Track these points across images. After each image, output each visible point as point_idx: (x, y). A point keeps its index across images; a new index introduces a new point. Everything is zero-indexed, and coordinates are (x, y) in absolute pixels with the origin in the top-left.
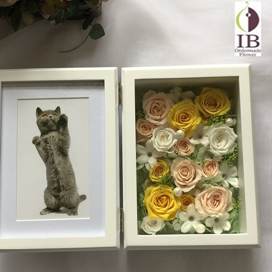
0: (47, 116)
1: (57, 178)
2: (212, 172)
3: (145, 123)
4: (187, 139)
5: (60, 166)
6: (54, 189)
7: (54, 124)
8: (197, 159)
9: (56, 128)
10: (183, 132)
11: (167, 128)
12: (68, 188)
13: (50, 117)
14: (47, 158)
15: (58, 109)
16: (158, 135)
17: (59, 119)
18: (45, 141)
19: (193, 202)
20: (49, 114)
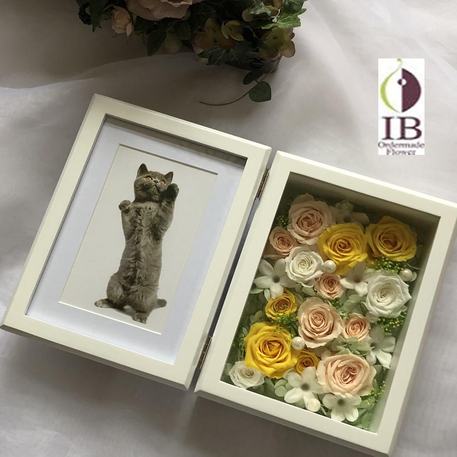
0: (152, 179)
1: (135, 265)
2: (357, 333)
3: (284, 235)
4: (337, 277)
5: (145, 250)
6: (126, 278)
7: (157, 192)
8: (341, 308)
9: (158, 199)
10: (335, 265)
11: (313, 253)
12: (145, 283)
13: (155, 181)
14: (131, 233)
15: (170, 175)
16: (297, 256)
17: (166, 188)
18: (136, 211)
19: (315, 365)
20: (155, 177)
